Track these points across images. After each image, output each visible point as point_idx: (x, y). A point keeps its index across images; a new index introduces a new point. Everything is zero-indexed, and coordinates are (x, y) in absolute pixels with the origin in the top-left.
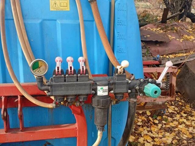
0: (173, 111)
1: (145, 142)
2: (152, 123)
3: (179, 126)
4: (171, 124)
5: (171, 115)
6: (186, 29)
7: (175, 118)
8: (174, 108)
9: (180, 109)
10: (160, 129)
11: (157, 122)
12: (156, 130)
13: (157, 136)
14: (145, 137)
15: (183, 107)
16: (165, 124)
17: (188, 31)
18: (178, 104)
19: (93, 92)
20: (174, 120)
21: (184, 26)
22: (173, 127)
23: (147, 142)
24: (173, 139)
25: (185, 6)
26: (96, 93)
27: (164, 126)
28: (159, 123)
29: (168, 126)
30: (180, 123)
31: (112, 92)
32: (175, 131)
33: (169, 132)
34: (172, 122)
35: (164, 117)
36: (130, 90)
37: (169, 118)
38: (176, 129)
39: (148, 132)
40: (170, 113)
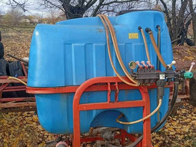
0: (185, 112)
1: (170, 132)
2: (172, 120)
3: (192, 121)
4: (186, 120)
5: (185, 115)
6: (186, 51)
7: (188, 117)
8: (186, 110)
9: (191, 111)
10: (179, 124)
11: (175, 119)
12: (175, 124)
13: (177, 128)
14: (168, 129)
15: (193, 110)
16: (181, 120)
17: (187, 53)
18: (188, 108)
19: (158, 77)
20: (188, 118)
21: (184, 49)
22: (188, 122)
23: (171, 131)
24: (190, 129)
25: (182, 33)
26: (159, 78)
27: (181, 122)
28: (177, 120)
29: (184, 122)
30: (193, 119)
31: (167, 78)
32: (190, 124)
33: (185, 125)
34: (186, 119)
35: (179, 116)
36: (175, 76)
37: (183, 117)
38: (191, 123)
39: (170, 125)
40: (183, 114)
